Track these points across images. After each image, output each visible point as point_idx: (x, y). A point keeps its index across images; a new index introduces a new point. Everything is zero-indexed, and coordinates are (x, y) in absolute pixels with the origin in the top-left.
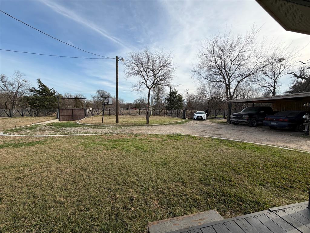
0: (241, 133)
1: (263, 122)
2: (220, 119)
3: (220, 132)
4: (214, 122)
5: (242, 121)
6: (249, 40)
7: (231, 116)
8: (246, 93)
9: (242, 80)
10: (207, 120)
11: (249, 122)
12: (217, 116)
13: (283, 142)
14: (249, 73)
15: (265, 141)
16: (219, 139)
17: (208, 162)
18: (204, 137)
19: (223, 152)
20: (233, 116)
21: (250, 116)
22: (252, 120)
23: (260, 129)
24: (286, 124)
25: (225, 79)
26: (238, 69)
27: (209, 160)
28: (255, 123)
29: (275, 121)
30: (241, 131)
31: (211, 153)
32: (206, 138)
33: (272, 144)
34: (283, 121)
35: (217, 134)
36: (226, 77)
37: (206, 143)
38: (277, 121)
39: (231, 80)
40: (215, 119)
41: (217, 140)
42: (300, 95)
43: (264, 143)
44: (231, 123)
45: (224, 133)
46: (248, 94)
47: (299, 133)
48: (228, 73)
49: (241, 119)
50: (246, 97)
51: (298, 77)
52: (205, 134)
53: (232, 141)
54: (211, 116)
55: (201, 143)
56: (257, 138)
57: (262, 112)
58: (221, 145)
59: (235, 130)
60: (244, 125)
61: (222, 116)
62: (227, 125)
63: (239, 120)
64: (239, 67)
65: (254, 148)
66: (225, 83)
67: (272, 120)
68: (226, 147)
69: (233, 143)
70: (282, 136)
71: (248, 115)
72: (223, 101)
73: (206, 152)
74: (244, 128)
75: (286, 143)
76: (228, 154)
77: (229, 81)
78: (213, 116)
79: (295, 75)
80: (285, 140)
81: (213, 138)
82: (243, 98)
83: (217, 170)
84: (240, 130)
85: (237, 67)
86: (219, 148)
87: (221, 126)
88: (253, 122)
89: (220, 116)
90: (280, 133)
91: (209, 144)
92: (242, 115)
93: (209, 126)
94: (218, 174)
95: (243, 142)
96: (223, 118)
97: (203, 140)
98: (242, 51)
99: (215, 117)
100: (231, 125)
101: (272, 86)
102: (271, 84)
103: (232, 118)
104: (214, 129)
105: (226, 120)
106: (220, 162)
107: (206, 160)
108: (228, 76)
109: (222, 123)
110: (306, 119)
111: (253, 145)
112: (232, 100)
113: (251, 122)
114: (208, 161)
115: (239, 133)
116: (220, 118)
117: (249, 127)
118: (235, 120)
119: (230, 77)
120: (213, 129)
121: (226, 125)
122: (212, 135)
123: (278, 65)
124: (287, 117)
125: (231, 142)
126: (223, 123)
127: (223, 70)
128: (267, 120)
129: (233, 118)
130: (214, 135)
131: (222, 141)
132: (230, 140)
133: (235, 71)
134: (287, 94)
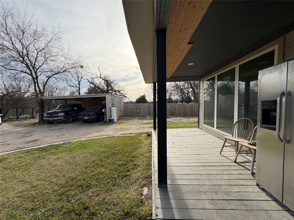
0: (61, 132)
1: (78, 117)
2: (27, 120)
3: (34, 138)
4: (18, 126)
5: (58, 120)
6: (56, 37)
7: (45, 115)
8: (54, 91)
9: (52, 76)
10: (2, 124)
11: (65, 120)
12: (21, 117)
13: (97, 131)
14: (59, 70)
15: (86, 134)
16: (38, 149)
17: (36, 200)
18: (8, 155)
19: (53, 167)
20: (47, 114)
21: (66, 113)
22: (68, 117)
23: (77, 124)
24: (94, 117)
25: (31, 71)
26: (47, 63)
27: (37, 193)
28: (71, 120)
29: (87, 115)
30: (60, 130)
31: (33, 179)
32: (14, 154)
33: (92, 136)
34: (92, 115)
35: (30, 142)
36: (31, 68)
37: (17, 163)
38: (89, 115)
39: (38, 74)
40: (17, 120)
41: (35, 150)
42: (99, 95)
43: (86, 137)
44: (44, 123)
45: (41, 137)
46: (55, 91)
47: (102, 123)
48: (34, 65)
49: (58, 116)
50: (54, 94)
51: (91, 83)
52: (8, 148)
53: (57, 145)
54: (10, 117)
55: (4, 168)
56: (79, 133)
57: (75, 108)
58: (45, 157)
59: (53, 130)
60: (60, 123)
61: (28, 116)
62: (41, 126)
63: (55, 118)
64: (47, 61)
65: (83, 145)
66: (31, 75)
67: (85, 115)
68: (54, 157)
69: (59, 148)
70: (94, 127)
71: (64, 112)
72: (27, 97)
73: (23, 182)
74: (62, 125)
75: (100, 132)
76: (61, 166)
77: (36, 74)
78: (14, 117)
79: (89, 81)
80: (97, 130)
81: (28, 150)
82: (52, 95)
83: (59, 205)
84: (58, 129)
85: (45, 61)
86: (44, 162)
87: (32, 129)
88: (69, 119)
89: (25, 116)
90: (91, 124)
91: (24, 164)
92: (58, 113)
93: (11, 133)
94: (64, 210)
95: (69, 142)
96: (31, 118)
97: (9, 160)
98: (49, 45)
99: (18, 118)
100: (46, 125)
101: (77, 87)
102: (76, 85)
103: (46, 117)
104: (22, 135)
105: (37, 120)
106: (56, 187)
107: (29, 197)
108: (34, 67)
109: (32, 124)
110: (104, 112)
111: (80, 142)
112: (43, 96)
113: (67, 118)
114: (35, 198)
115: (59, 132)
116: (26, 118)
117: (66, 124)
118: (50, 119)
119: (37, 70)
120: (19, 136)
121: (39, 126)
122: (22, 146)
123: (80, 70)
124: (95, 112)
125: (57, 147)
126: (34, 124)
127: (26, 58)
128: (81, 115)
129: (48, 117)
130: (26, 145)
131: (43, 150)
132: (54, 145)
133: (43, 64)
134: (85, 94)
